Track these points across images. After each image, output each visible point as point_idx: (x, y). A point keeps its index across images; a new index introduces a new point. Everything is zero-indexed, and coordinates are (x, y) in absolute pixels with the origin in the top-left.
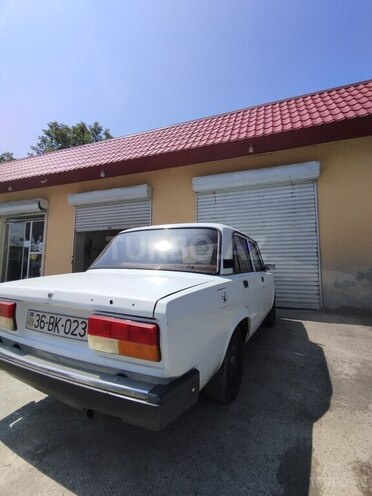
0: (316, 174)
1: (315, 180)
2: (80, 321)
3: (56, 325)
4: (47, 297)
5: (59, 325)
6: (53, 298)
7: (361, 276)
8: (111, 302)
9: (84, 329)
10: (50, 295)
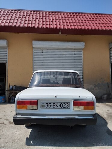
0: (83, 47)
1: (82, 49)
2: (66, 103)
3: (56, 105)
4: (54, 97)
5: (58, 105)
6: (57, 97)
7: (95, 86)
8: (80, 97)
9: (68, 105)
10: (56, 97)
